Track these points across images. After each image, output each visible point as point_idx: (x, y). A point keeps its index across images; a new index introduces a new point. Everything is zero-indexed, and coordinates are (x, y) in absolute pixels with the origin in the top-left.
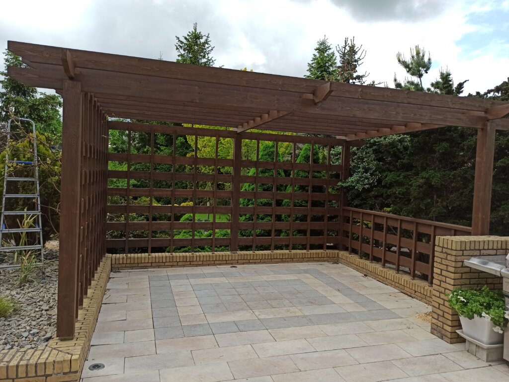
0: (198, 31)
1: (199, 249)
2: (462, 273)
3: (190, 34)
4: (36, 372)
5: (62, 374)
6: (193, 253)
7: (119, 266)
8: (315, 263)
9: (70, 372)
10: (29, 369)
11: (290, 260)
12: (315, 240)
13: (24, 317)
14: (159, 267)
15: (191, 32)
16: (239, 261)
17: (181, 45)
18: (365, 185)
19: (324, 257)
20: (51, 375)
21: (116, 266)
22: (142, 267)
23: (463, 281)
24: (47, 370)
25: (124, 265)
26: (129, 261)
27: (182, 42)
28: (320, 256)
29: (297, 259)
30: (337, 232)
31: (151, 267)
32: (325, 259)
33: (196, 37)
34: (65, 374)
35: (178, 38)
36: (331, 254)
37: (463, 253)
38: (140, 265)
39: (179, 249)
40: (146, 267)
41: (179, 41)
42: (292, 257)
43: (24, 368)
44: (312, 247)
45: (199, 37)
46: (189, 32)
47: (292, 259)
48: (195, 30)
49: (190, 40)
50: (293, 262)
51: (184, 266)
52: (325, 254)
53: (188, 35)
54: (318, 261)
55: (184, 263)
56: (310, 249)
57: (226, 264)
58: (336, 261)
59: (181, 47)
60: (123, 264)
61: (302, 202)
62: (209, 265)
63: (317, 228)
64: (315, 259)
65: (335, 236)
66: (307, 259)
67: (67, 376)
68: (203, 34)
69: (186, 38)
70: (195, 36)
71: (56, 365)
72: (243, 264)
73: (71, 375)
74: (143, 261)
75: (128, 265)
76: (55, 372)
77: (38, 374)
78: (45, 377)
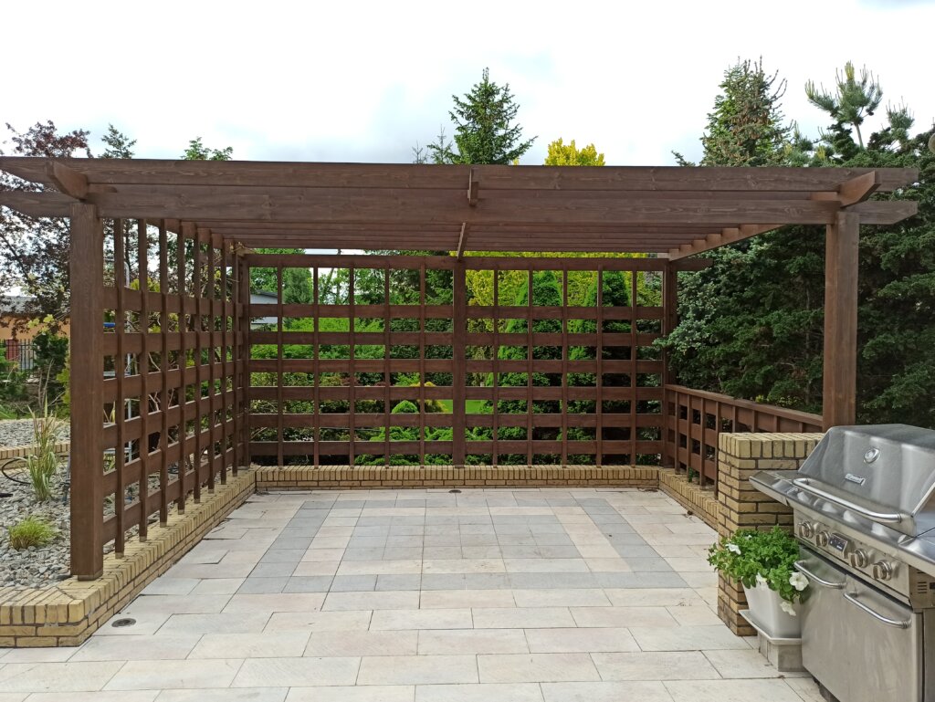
0: (490, 82)
1: (404, 460)
2: (757, 503)
3: (476, 89)
4: (23, 618)
5: (57, 624)
6: (387, 466)
7: (268, 484)
8: (612, 489)
9: (67, 623)
10: (14, 613)
11: (561, 482)
12: (613, 447)
13: (59, 548)
14: (330, 488)
15: (479, 86)
16: (467, 482)
17: (462, 110)
18: (695, 342)
19: (629, 479)
20: (42, 625)
21: (263, 484)
22: (303, 488)
23: (758, 518)
24: (37, 617)
25: (275, 484)
26: (282, 478)
27: (464, 105)
28: (621, 476)
29: (576, 482)
30: (659, 433)
31: (318, 487)
32: (631, 482)
33: (488, 91)
34: (61, 625)
35: (456, 99)
36: (644, 473)
37: (757, 465)
38: (299, 484)
39: (373, 460)
40: (309, 488)
41: (459, 102)
42: (566, 477)
43: (8, 612)
44: (608, 460)
45: (493, 91)
46: (475, 86)
47: (564, 482)
48: (486, 81)
49: (477, 99)
50: (568, 485)
51: (371, 488)
52: (632, 472)
53: (473, 91)
54: (618, 486)
55: (370, 483)
56: (602, 464)
57: (444, 486)
58: (653, 486)
59: (462, 113)
60: (274, 481)
61: (591, 378)
62: (413, 487)
63: (616, 425)
64: (611, 482)
65: (655, 439)
66: (596, 482)
67: (64, 628)
68: (499, 85)
69: (470, 97)
70: (486, 91)
71: (49, 612)
72: (474, 487)
73: (68, 627)
74: (304, 478)
75: (281, 484)
76: (48, 621)
77: (26, 622)
78: (34, 628)
